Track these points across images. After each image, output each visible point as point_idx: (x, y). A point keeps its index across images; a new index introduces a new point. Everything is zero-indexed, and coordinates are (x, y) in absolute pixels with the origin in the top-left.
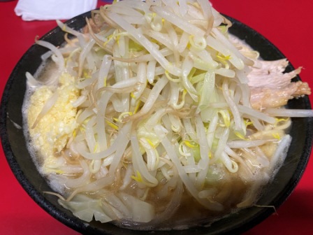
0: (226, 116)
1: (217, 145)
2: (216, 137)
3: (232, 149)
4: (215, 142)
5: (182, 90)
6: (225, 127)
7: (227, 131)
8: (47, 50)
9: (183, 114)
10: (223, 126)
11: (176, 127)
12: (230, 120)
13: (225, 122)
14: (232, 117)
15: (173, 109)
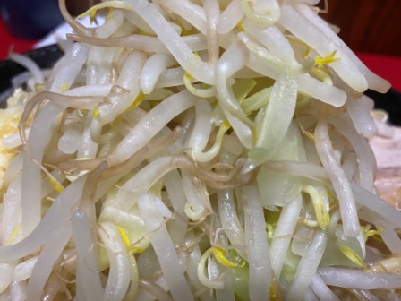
0: (320, 200)
1: (294, 272)
2: (294, 250)
3: (329, 286)
4: (290, 263)
5: (219, 122)
6: (317, 229)
7: (320, 239)
8: (22, 69)
9: (215, 177)
10: (312, 223)
11: (196, 208)
12: (331, 213)
13: (319, 214)
14: (335, 205)
15: (191, 160)
